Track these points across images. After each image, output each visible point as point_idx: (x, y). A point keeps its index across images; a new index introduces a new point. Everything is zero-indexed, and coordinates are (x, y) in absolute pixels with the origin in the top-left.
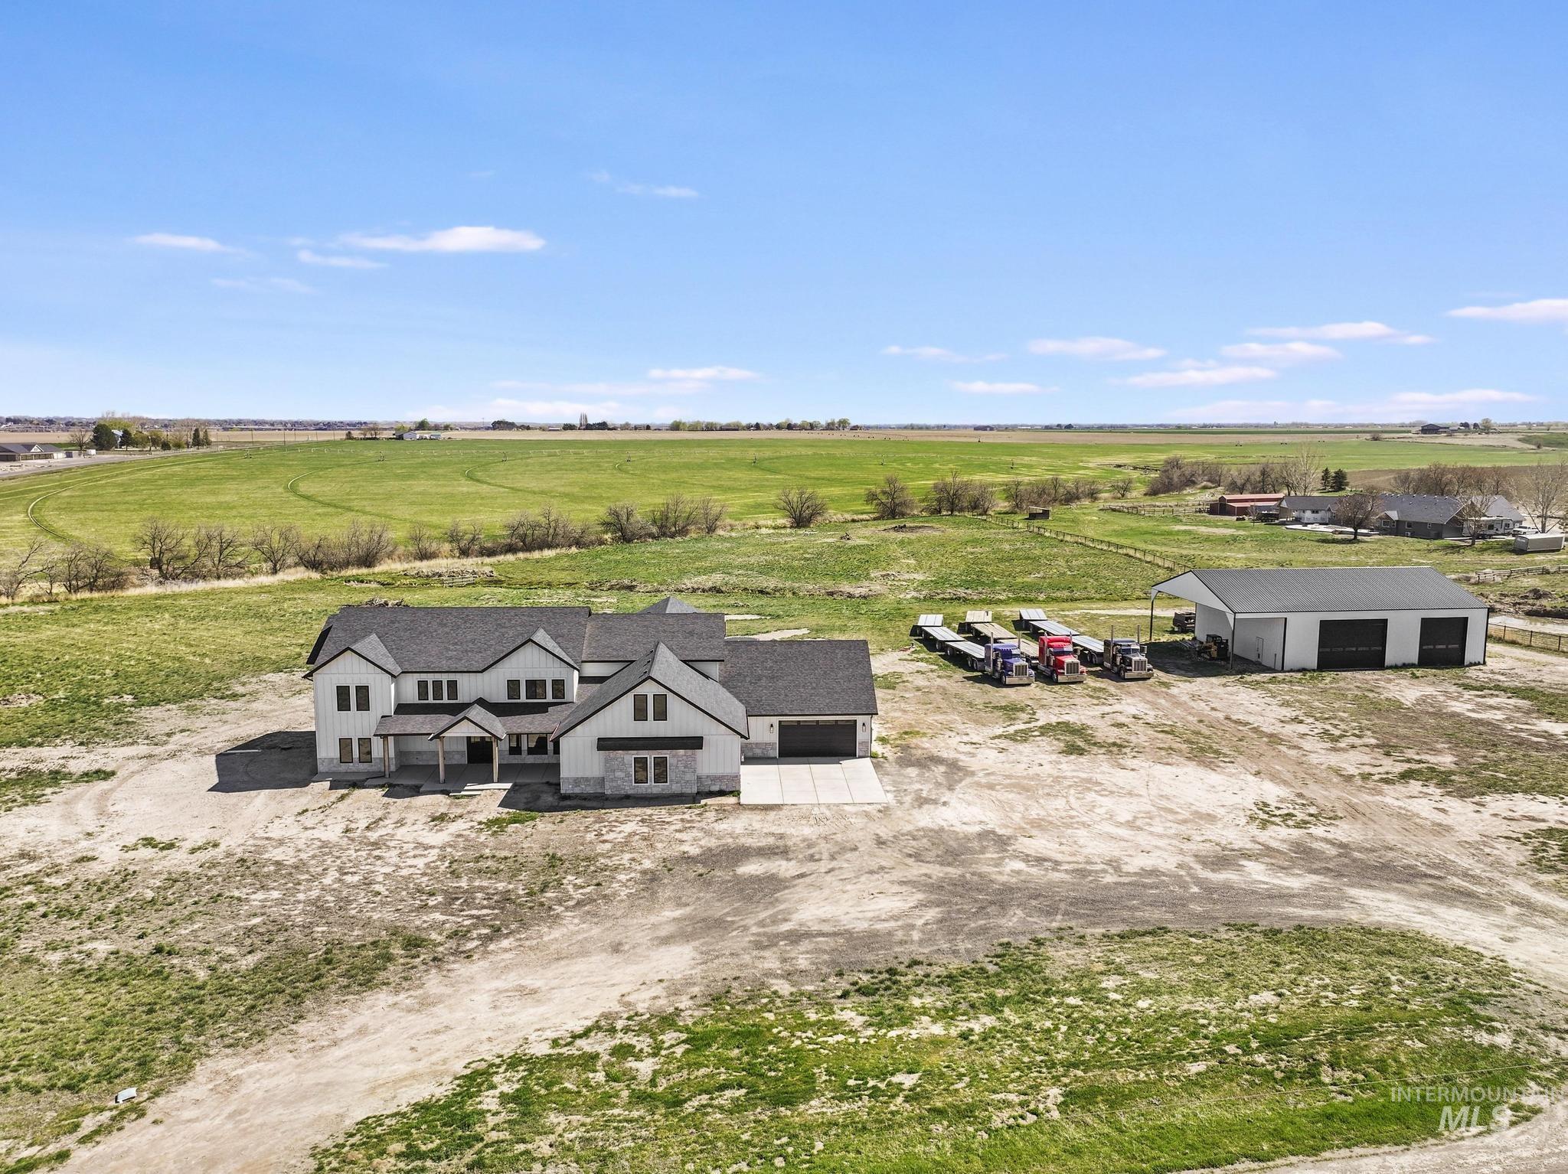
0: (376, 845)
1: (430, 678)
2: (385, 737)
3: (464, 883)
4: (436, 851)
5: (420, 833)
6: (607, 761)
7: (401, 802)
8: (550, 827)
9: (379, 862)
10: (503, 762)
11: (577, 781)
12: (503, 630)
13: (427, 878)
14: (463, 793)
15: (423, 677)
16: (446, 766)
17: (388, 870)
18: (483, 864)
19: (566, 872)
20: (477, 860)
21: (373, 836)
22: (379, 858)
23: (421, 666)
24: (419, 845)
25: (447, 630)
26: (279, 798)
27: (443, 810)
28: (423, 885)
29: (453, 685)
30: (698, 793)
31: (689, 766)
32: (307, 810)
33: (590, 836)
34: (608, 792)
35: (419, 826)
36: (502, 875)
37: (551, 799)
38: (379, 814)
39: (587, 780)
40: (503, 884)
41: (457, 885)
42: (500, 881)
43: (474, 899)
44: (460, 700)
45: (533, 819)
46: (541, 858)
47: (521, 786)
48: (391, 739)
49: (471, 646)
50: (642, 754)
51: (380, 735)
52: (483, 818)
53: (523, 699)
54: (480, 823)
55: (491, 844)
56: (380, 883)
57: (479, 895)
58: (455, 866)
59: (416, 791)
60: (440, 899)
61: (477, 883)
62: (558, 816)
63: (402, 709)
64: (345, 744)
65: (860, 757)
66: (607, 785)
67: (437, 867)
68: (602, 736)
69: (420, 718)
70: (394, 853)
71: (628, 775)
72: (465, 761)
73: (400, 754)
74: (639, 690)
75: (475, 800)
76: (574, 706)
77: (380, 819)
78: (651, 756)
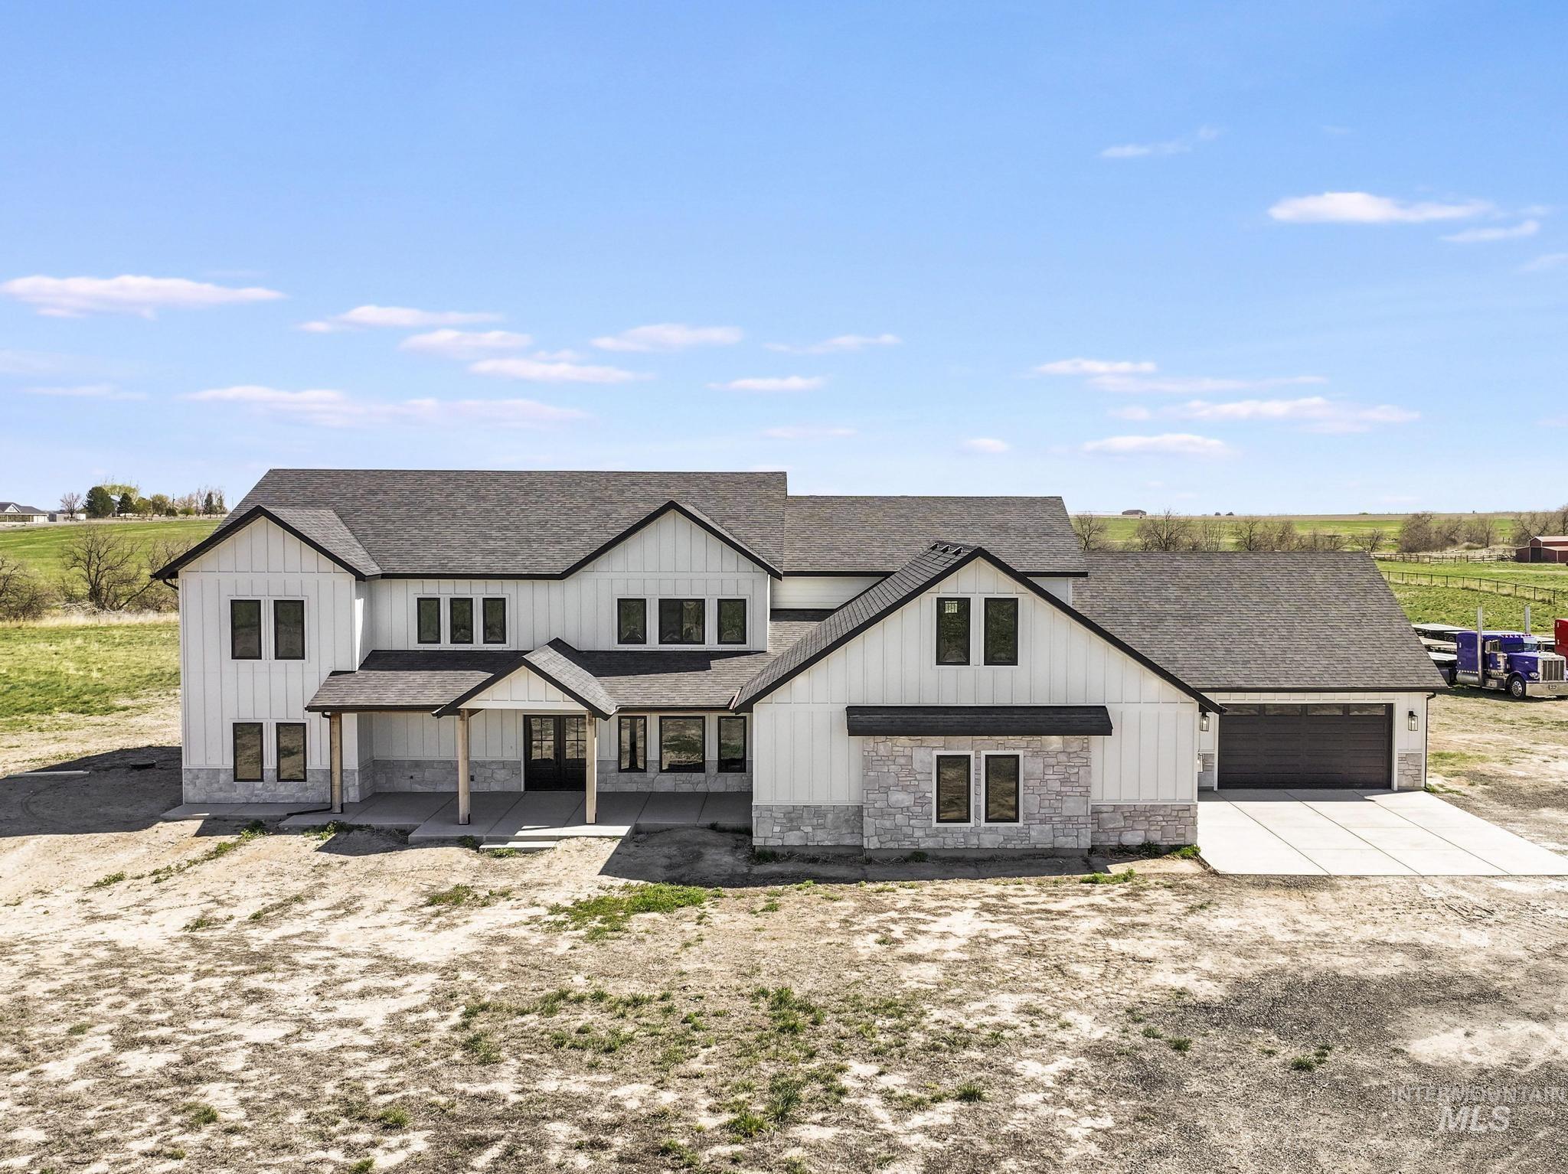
0: (261, 961)
1: (445, 591)
2: (334, 713)
3: (505, 1085)
4: (430, 978)
5: (393, 931)
6: (869, 763)
7: (356, 863)
8: (745, 922)
9: (253, 1010)
10: (608, 788)
11: (793, 816)
12: (608, 507)
13: (385, 1063)
14: (511, 845)
15: (431, 589)
16: (474, 796)
17: (270, 1033)
18: (569, 1020)
19: (838, 1049)
20: (549, 1006)
21: (262, 938)
22: (257, 996)
23: (428, 565)
24: (384, 962)
25: (487, 505)
26: (67, 852)
27: (462, 879)
28: (370, 1087)
29: (495, 608)
30: (1092, 850)
31: (1075, 780)
32: (119, 878)
33: (866, 945)
34: (872, 843)
35: (395, 914)
36: (631, 1057)
37: (728, 859)
38: (298, 887)
39: (818, 812)
40: (642, 1089)
41: (482, 1089)
42: (630, 1078)
43: (540, 1145)
44: (511, 645)
45: (695, 902)
46: (747, 1003)
47: (652, 833)
48: (350, 721)
49: (537, 531)
50: (960, 746)
51: (322, 709)
52: (563, 897)
53: (653, 643)
54: (555, 909)
55: (589, 962)
56: (228, 1077)
57: (561, 1130)
58: (480, 1024)
59: (401, 840)
60: (419, 1142)
61: (549, 1085)
62: (760, 896)
63: (378, 660)
64: (246, 733)
65: (1401, 790)
66: (870, 825)
67: (425, 1027)
68: (858, 701)
69: (419, 677)
70: (307, 982)
71: (921, 800)
72: (518, 784)
73: (371, 766)
74: (949, 588)
75: (541, 861)
76: (769, 661)
77: (298, 899)
78: (978, 750)
